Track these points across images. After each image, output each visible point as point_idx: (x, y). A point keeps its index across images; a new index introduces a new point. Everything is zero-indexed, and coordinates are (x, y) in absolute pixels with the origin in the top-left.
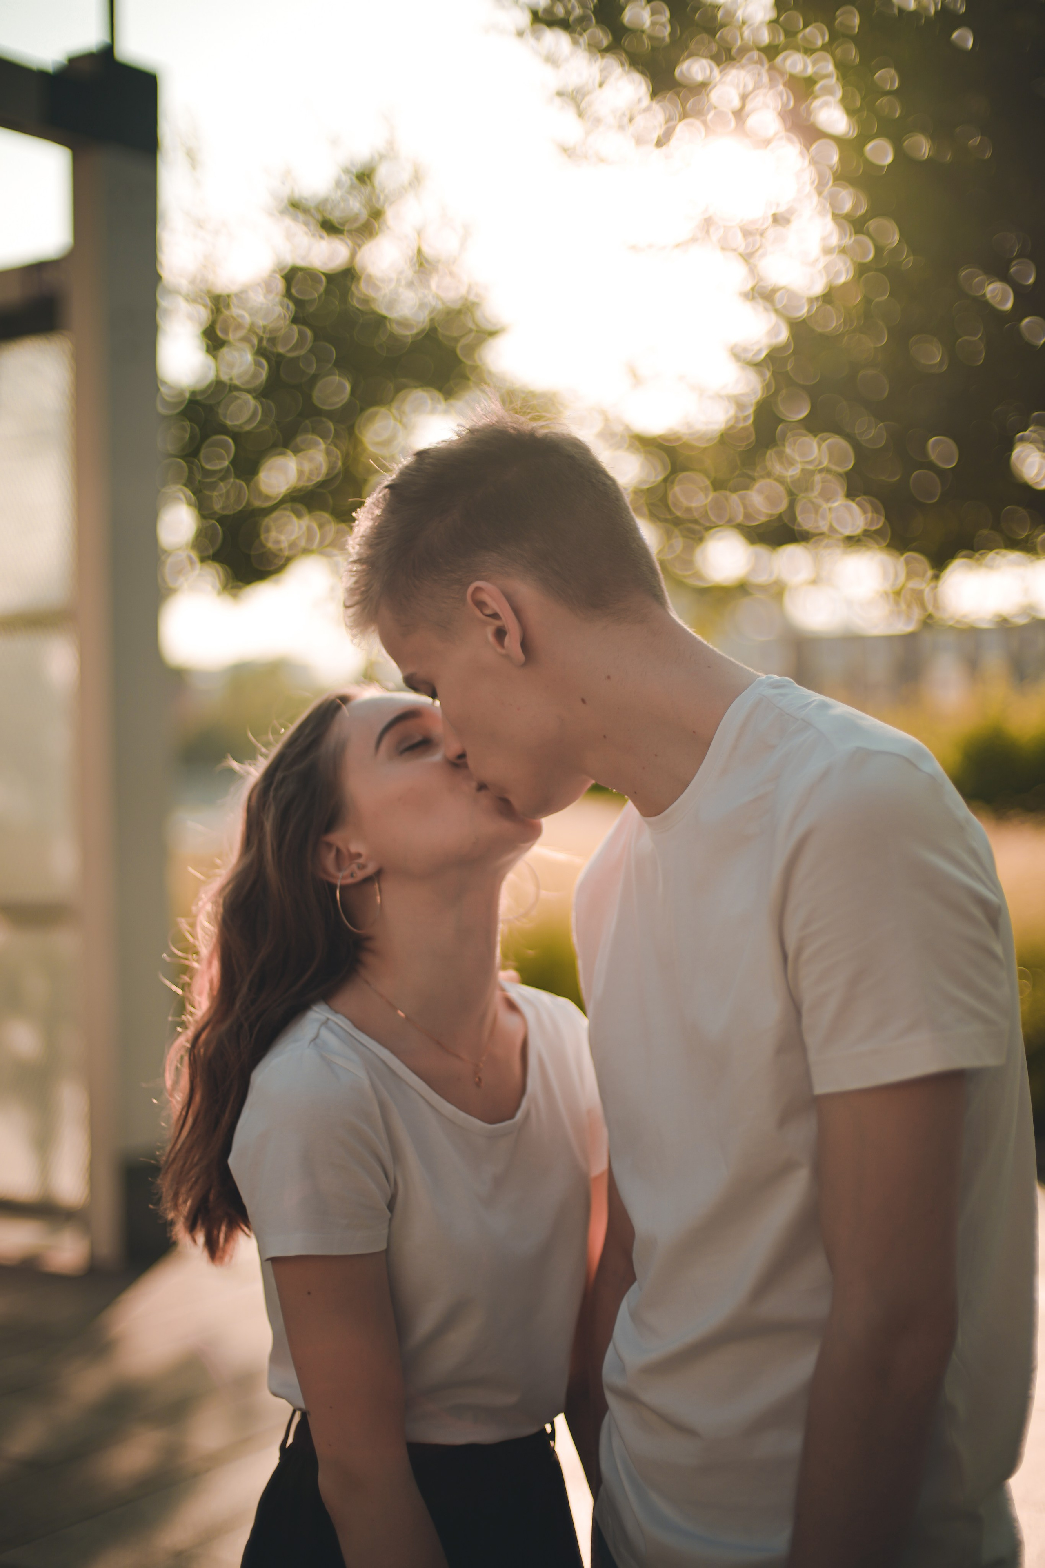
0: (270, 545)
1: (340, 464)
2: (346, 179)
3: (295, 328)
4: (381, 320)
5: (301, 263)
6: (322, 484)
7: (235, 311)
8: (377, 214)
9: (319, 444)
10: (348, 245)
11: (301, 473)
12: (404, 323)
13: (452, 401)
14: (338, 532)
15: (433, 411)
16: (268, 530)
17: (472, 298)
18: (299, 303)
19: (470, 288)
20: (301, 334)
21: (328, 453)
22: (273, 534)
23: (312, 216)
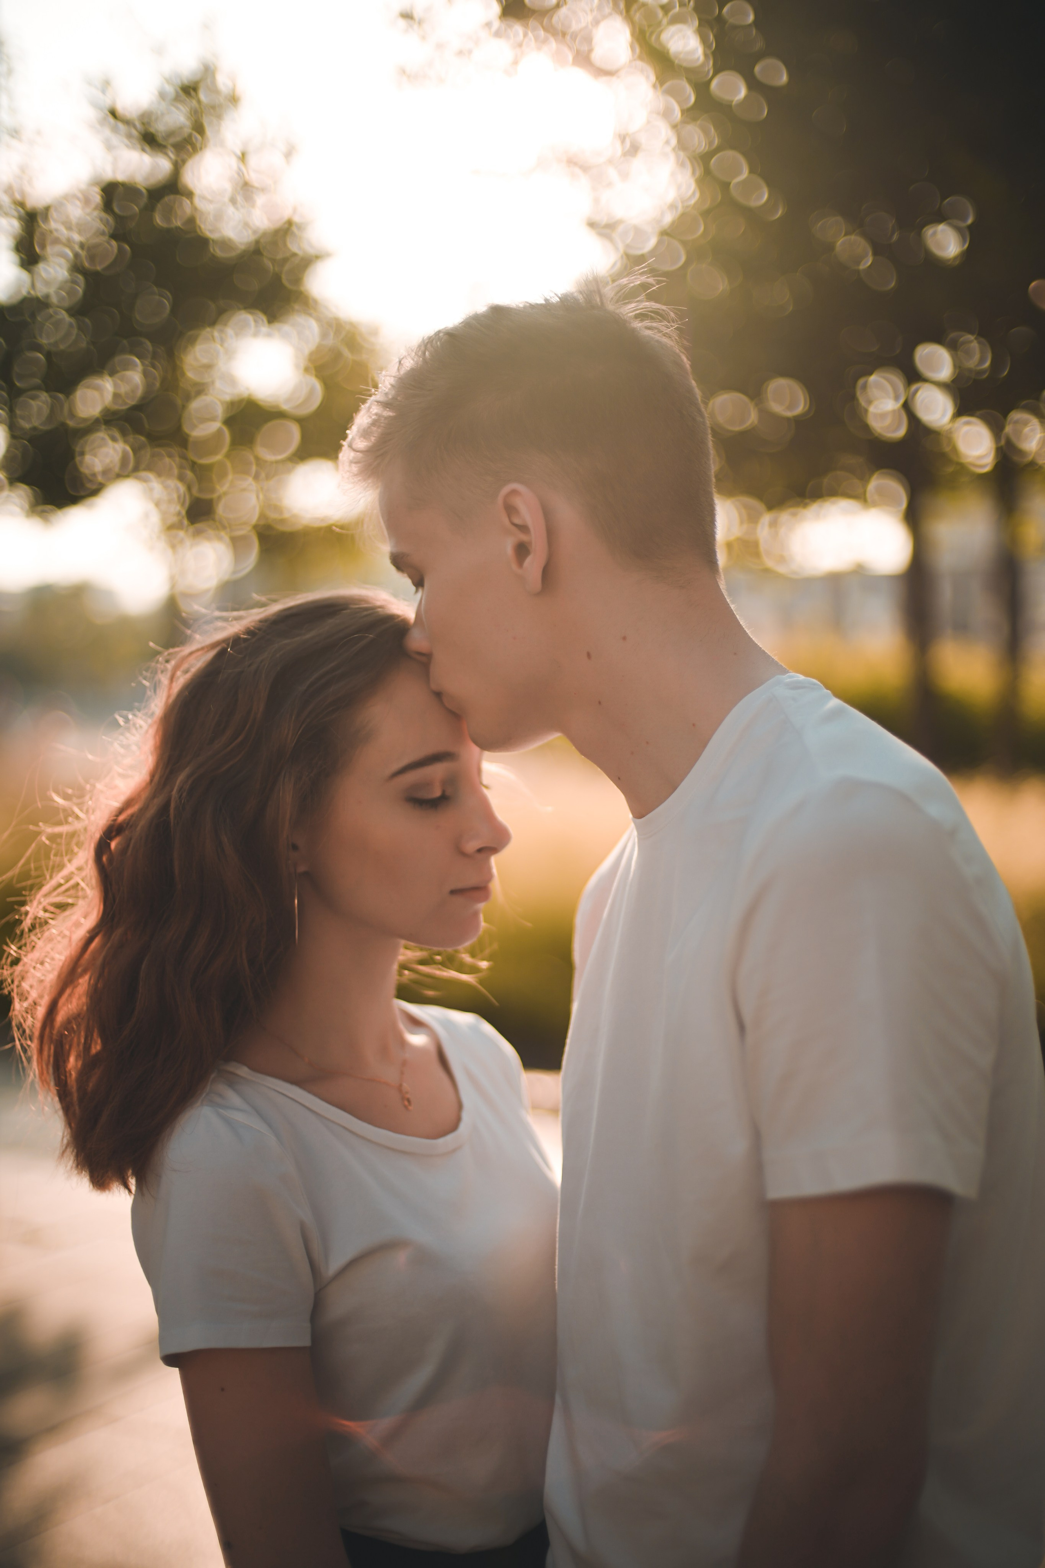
0: (84, 470)
1: (158, 384)
2: (170, 90)
3: (114, 243)
4: (203, 242)
5: (120, 177)
6: (136, 408)
7: (54, 225)
8: (199, 128)
9: (136, 365)
10: (170, 158)
11: (116, 396)
12: (225, 244)
13: (276, 325)
14: (153, 455)
15: (256, 335)
16: (82, 454)
17: (296, 219)
18: (119, 219)
19: (295, 210)
20: (121, 250)
21: (145, 374)
22: (88, 458)
23: (135, 127)
